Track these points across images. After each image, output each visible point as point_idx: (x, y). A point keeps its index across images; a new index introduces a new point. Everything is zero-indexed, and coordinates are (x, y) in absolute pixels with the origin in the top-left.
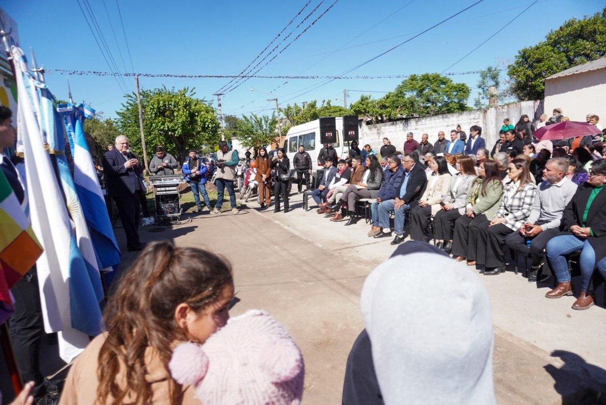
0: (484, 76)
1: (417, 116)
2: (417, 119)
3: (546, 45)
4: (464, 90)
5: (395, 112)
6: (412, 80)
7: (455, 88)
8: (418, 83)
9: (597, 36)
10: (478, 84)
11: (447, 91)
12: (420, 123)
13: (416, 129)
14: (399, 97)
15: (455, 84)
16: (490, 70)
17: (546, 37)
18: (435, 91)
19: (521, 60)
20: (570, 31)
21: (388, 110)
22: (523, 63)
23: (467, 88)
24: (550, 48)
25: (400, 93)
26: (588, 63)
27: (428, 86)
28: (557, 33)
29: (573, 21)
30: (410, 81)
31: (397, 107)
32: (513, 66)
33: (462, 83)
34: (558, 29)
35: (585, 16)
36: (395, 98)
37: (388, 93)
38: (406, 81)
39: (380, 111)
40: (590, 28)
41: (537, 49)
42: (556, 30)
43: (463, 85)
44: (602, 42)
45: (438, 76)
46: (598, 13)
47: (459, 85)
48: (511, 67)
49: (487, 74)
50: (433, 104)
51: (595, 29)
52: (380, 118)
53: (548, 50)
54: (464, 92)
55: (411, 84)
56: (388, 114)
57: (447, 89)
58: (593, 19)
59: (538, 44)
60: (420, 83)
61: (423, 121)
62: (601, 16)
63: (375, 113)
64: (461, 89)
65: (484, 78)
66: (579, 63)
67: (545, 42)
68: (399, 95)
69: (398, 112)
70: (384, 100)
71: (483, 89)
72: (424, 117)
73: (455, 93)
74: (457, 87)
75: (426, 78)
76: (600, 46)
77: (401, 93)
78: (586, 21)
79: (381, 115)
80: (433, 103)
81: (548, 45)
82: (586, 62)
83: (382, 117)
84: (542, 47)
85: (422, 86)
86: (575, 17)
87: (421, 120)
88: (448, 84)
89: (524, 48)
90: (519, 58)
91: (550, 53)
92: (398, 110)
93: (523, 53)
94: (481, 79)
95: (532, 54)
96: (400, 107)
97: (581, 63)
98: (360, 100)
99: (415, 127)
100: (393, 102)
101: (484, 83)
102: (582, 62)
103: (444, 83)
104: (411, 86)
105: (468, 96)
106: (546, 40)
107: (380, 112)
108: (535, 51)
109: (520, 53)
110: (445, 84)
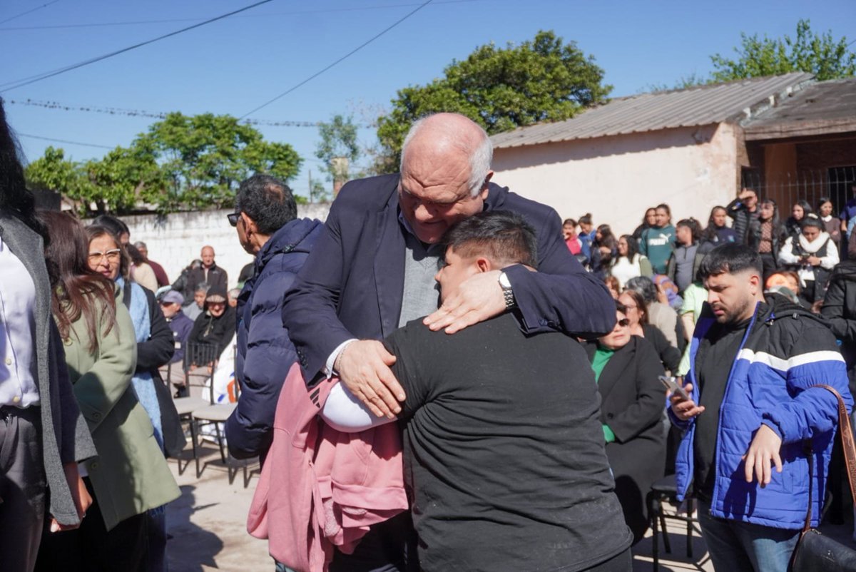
0: (327, 133)
1: (186, 209)
2: (186, 214)
3: (445, 87)
4: (289, 159)
5: (132, 196)
6: (175, 124)
7: (271, 152)
8: (187, 133)
9: (529, 83)
10: (316, 149)
11: (254, 158)
12: (193, 223)
13: (184, 237)
14: (141, 160)
15: (269, 143)
16: (338, 121)
17: (444, 72)
18: (226, 154)
19: (402, 110)
20: (486, 67)
21: (116, 187)
22: (406, 116)
23: (295, 156)
24: (454, 94)
25: (145, 152)
26: (518, 131)
27: (209, 143)
28: (465, 67)
29: (490, 49)
30: (170, 126)
31: (136, 184)
32: (388, 121)
33: (284, 143)
34: (466, 59)
35: (509, 44)
36: (132, 163)
37: (114, 150)
38: (159, 125)
39: (96, 190)
40: (517, 67)
41: (430, 93)
42: (461, 61)
43: (286, 148)
44: (536, 95)
45: (233, 122)
46: (527, 43)
47: (277, 146)
48: (385, 122)
49: (332, 130)
50: (221, 183)
51: (525, 71)
52: (94, 207)
53: (449, 97)
54: (289, 163)
55: (171, 133)
56: (115, 199)
57: (254, 154)
58: (520, 50)
59: (431, 83)
60: (194, 134)
61: (202, 219)
62: (532, 48)
63: (82, 192)
64: (282, 156)
65: (327, 139)
66: (502, 128)
67: (443, 81)
68: (142, 156)
69: (137, 195)
70: (105, 164)
71: (327, 161)
72: (200, 210)
73: (270, 163)
74: (273, 151)
75: (205, 122)
76: (534, 102)
77: (149, 150)
78: (511, 53)
79: (98, 198)
80: (222, 181)
81: (450, 86)
82: (514, 129)
83: (101, 205)
84: (439, 90)
85: (197, 140)
86: (493, 43)
87: (196, 218)
88: (256, 142)
89: (407, 87)
90: (399, 106)
91: (453, 103)
92: (140, 189)
93: (405, 97)
94: (321, 140)
95: (422, 100)
96: (142, 183)
97: (506, 129)
98: (44, 157)
99: (181, 232)
100: (130, 170)
101: (328, 149)
102: (509, 129)
103: (246, 139)
104: (172, 137)
105: (296, 172)
106: (444, 77)
107: (95, 192)
108: (428, 96)
109: (400, 94)
110: (247, 142)
